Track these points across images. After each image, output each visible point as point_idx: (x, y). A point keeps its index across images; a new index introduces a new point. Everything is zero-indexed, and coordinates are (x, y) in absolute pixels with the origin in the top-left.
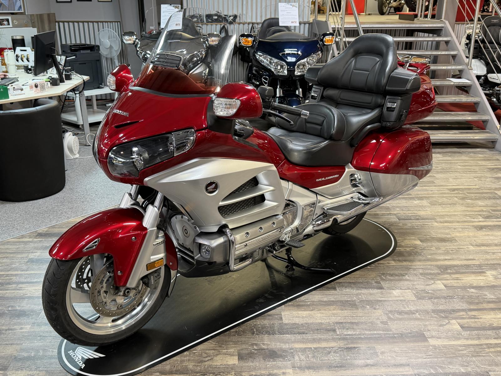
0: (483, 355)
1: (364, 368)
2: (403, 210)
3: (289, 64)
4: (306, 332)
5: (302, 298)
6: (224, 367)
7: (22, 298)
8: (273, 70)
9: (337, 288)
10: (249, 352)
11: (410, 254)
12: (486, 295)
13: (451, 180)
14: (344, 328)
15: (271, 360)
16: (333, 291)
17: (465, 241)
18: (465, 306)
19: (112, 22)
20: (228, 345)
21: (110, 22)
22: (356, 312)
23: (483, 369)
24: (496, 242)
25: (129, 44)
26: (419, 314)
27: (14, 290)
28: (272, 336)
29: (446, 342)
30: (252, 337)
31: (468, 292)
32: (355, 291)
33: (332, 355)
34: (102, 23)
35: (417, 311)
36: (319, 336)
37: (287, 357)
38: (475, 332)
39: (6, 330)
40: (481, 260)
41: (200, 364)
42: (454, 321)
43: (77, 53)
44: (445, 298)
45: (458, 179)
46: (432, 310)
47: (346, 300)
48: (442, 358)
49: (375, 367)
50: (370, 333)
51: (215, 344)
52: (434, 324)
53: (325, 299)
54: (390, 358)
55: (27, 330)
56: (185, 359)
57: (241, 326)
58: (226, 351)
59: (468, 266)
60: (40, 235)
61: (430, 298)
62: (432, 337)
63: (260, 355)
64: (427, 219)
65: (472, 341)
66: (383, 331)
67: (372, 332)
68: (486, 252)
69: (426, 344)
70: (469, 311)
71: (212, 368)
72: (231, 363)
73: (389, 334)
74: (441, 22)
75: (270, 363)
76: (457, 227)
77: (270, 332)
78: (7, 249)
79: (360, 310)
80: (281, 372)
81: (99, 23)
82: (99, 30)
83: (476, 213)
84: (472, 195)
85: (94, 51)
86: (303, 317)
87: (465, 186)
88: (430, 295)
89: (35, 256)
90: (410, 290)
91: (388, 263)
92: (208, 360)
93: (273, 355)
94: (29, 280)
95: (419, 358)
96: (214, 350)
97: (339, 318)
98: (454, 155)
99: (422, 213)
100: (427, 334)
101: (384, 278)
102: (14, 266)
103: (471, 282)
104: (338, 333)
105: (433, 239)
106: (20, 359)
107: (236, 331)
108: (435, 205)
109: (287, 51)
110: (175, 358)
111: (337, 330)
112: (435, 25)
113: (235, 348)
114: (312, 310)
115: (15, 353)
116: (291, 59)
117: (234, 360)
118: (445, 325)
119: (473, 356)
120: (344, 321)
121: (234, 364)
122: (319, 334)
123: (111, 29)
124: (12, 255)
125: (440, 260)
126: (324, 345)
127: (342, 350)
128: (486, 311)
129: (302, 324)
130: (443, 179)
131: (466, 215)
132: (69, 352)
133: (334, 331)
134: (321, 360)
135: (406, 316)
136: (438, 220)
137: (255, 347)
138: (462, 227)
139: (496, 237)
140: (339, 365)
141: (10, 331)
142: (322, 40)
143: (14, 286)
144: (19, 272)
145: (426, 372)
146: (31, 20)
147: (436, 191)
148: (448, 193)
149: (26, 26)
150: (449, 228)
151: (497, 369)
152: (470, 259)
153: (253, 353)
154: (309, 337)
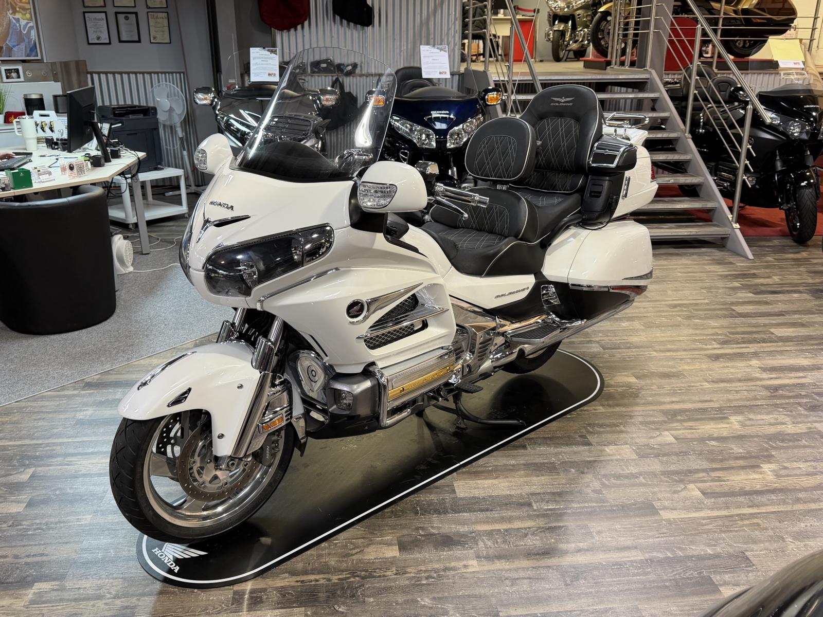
0: (736, 529)
1: (575, 554)
2: (607, 336)
3: (437, 132)
4: (491, 508)
5: (481, 461)
6: (381, 562)
7: (75, 477)
8: (415, 141)
9: (528, 446)
10: (414, 539)
11: (623, 395)
12: (732, 449)
13: (670, 292)
14: (542, 500)
15: (446, 549)
16: (523, 451)
17: (697, 376)
18: (705, 465)
19: (172, 73)
20: (383, 530)
21: (169, 73)
22: (557, 478)
23: (737, 549)
24: (739, 376)
25: (205, 105)
26: (644, 478)
27: (60, 465)
28: (442, 516)
29: (684, 515)
30: (415, 518)
31: (708, 445)
32: (552, 450)
33: (530, 538)
34: (156, 75)
35: (640, 474)
36: (510, 513)
37: (467, 544)
38: (722, 499)
39: (56, 523)
40: (721, 402)
41: (346, 559)
42: (692, 486)
43: (124, 118)
44: (677, 454)
45: (679, 291)
46: (661, 471)
47: (542, 461)
48: (680, 535)
49: (591, 553)
50: (579, 506)
51: (364, 531)
52: (664, 491)
53: (513, 462)
54: (610, 539)
55: (88, 522)
56: (324, 552)
57: (399, 503)
58: (380, 539)
59: (704, 411)
60: (89, 385)
61: (657, 456)
62: (665, 508)
63: (429, 543)
64: (642, 347)
65: (719, 512)
66: (597, 502)
67: (582, 505)
68: (727, 390)
69: (657, 518)
70: (710, 471)
71: (363, 563)
72: (389, 556)
73: (605, 506)
74: (645, 71)
75: (445, 554)
76: (685, 357)
77: (441, 510)
78: (42, 406)
79: (562, 475)
80: (461, 564)
81: (153, 74)
82: (152, 86)
83: (708, 337)
84: (701, 312)
85: (149, 115)
86: (484, 488)
87: (689, 300)
88: (656, 451)
89: (86, 415)
90: (628, 446)
91: (595, 409)
92: (356, 553)
93: (447, 541)
94: (80, 450)
95: (649, 537)
96: (363, 538)
97: (535, 487)
98: (670, 258)
99: (634, 339)
100: (657, 504)
101: (591, 430)
102: (55, 431)
103: (710, 432)
104: (535, 508)
105: (652, 375)
106: (84, 563)
107: (392, 512)
108: (651, 327)
109: (435, 114)
110: (309, 552)
111: (533, 504)
112: (637, 77)
113: (393, 535)
114: (496, 478)
115: (74, 556)
116: (439, 126)
117: (394, 552)
118: (681, 491)
119: (721, 531)
120: (542, 491)
121: (395, 557)
122: (508, 510)
123: (170, 82)
124: (50, 416)
125: (664, 403)
126: (517, 525)
127: (543, 531)
128: (735, 470)
129: (484, 498)
130: (660, 291)
131: (695, 341)
132: (154, 551)
133: (530, 505)
134: (516, 546)
135: (626, 481)
136: (657, 348)
137: (421, 532)
138: (691, 357)
139: (738, 369)
140: (540, 552)
141: (62, 525)
142: (483, 99)
143: (59, 459)
144: (66, 440)
145: (661, 556)
146: (52, 70)
147: (651, 309)
148: (667, 311)
149: (45, 79)
150: (673, 359)
151: (755, 547)
152: (706, 401)
153: (420, 540)
154: (496, 515)
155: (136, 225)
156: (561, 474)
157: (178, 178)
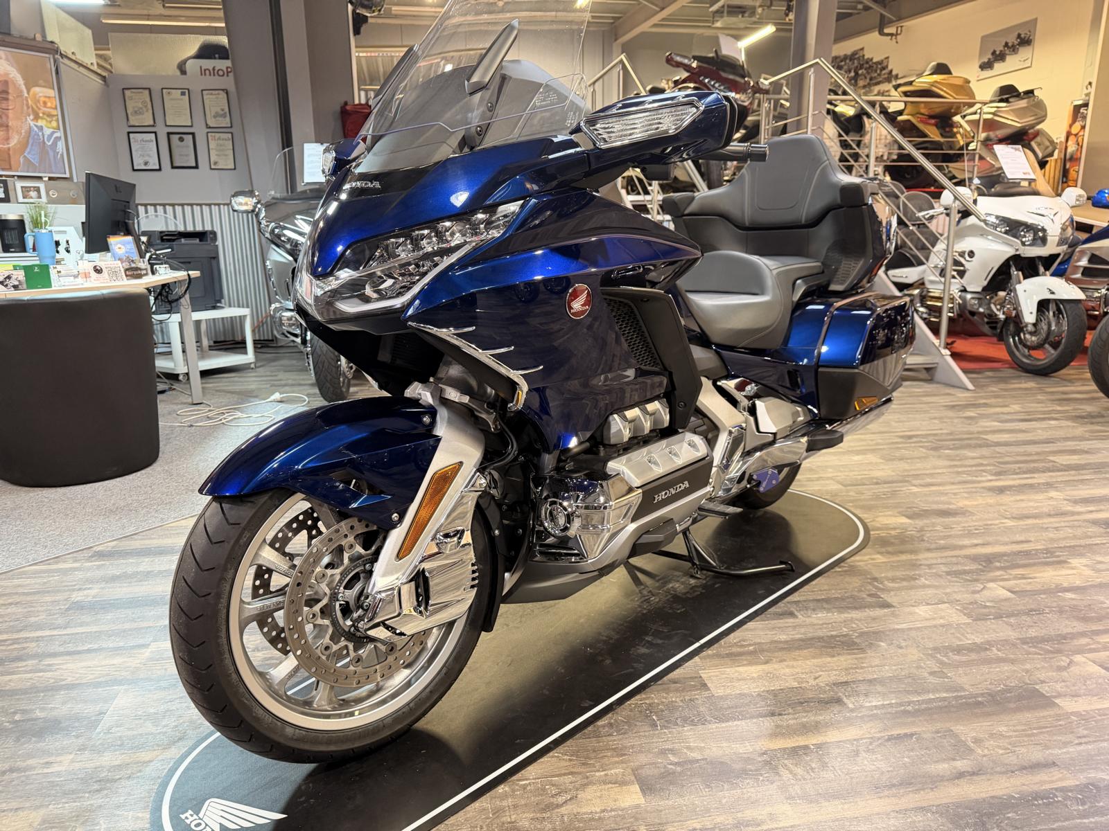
1: (957, 781)
2: (841, 471)
4: (777, 710)
5: (732, 637)
6: (614, 817)
9: (796, 613)
10: (663, 770)
11: (902, 540)
12: (1104, 603)
14: (857, 694)
15: (725, 785)
16: (792, 620)
17: (990, 513)
18: (1079, 626)
20: (603, 757)
22: (865, 658)
24: (1045, 510)
26: (998, 650)
27: (30, 671)
28: (700, 727)
29: (1097, 704)
30: (654, 734)
31: (1064, 599)
32: (836, 616)
33: (865, 758)
34: (217, 207)
35: (989, 644)
36: (812, 717)
37: (761, 775)
40: (1044, 542)
41: (548, 814)
42: (1080, 658)
43: (173, 243)
44: (1026, 613)
46: (1018, 639)
47: (829, 634)
49: (983, 777)
50: (920, 698)
51: (570, 760)
52: (1042, 668)
53: (783, 637)
54: (1001, 752)
55: (63, 769)
56: (505, 803)
57: (619, 710)
58: (603, 773)
59: (1026, 554)
60: (99, 555)
61: (998, 617)
62: (1061, 695)
63: (692, 776)
66: (947, 691)
67: (926, 697)
69: (1058, 711)
70: (1093, 635)
71: (583, 821)
72: (627, 805)
73: (964, 697)
75: (727, 795)
76: (957, 491)
77: (693, 718)
78: (19, 586)
79: (870, 653)
80: (763, 813)
83: (974, 469)
84: (946, 443)
85: (207, 240)
86: (753, 678)
87: (924, 430)
88: (993, 611)
89: (87, 596)
91: (871, 559)
92: (565, 802)
93: (723, 772)
95: (1065, 744)
96: (571, 773)
97: (835, 673)
100: (1043, 689)
101: (881, 586)
103: (1055, 581)
104: (851, 706)
105: (927, 513)
107: (611, 725)
108: (893, 460)
111: (845, 700)
113: (624, 765)
114: (766, 662)
117: (634, 796)
118: (1068, 667)
120: (850, 678)
121: (638, 806)
122: (808, 712)
126: (833, 735)
127: (883, 744)
129: (759, 695)
132: (183, 816)
133: (839, 701)
135: (974, 656)
136: (915, 482)
137: (672, 758)
138: (966, 490)
139: (1038, 502)
140: (895, 782)
143: (30, 662)
149: (76, 202)
150: (944, 494)
152: (1022, 542)
153: (674, 773)
154: (791, 722)
155: (187, 374)
156: (869, 651)
157: (242, 319)
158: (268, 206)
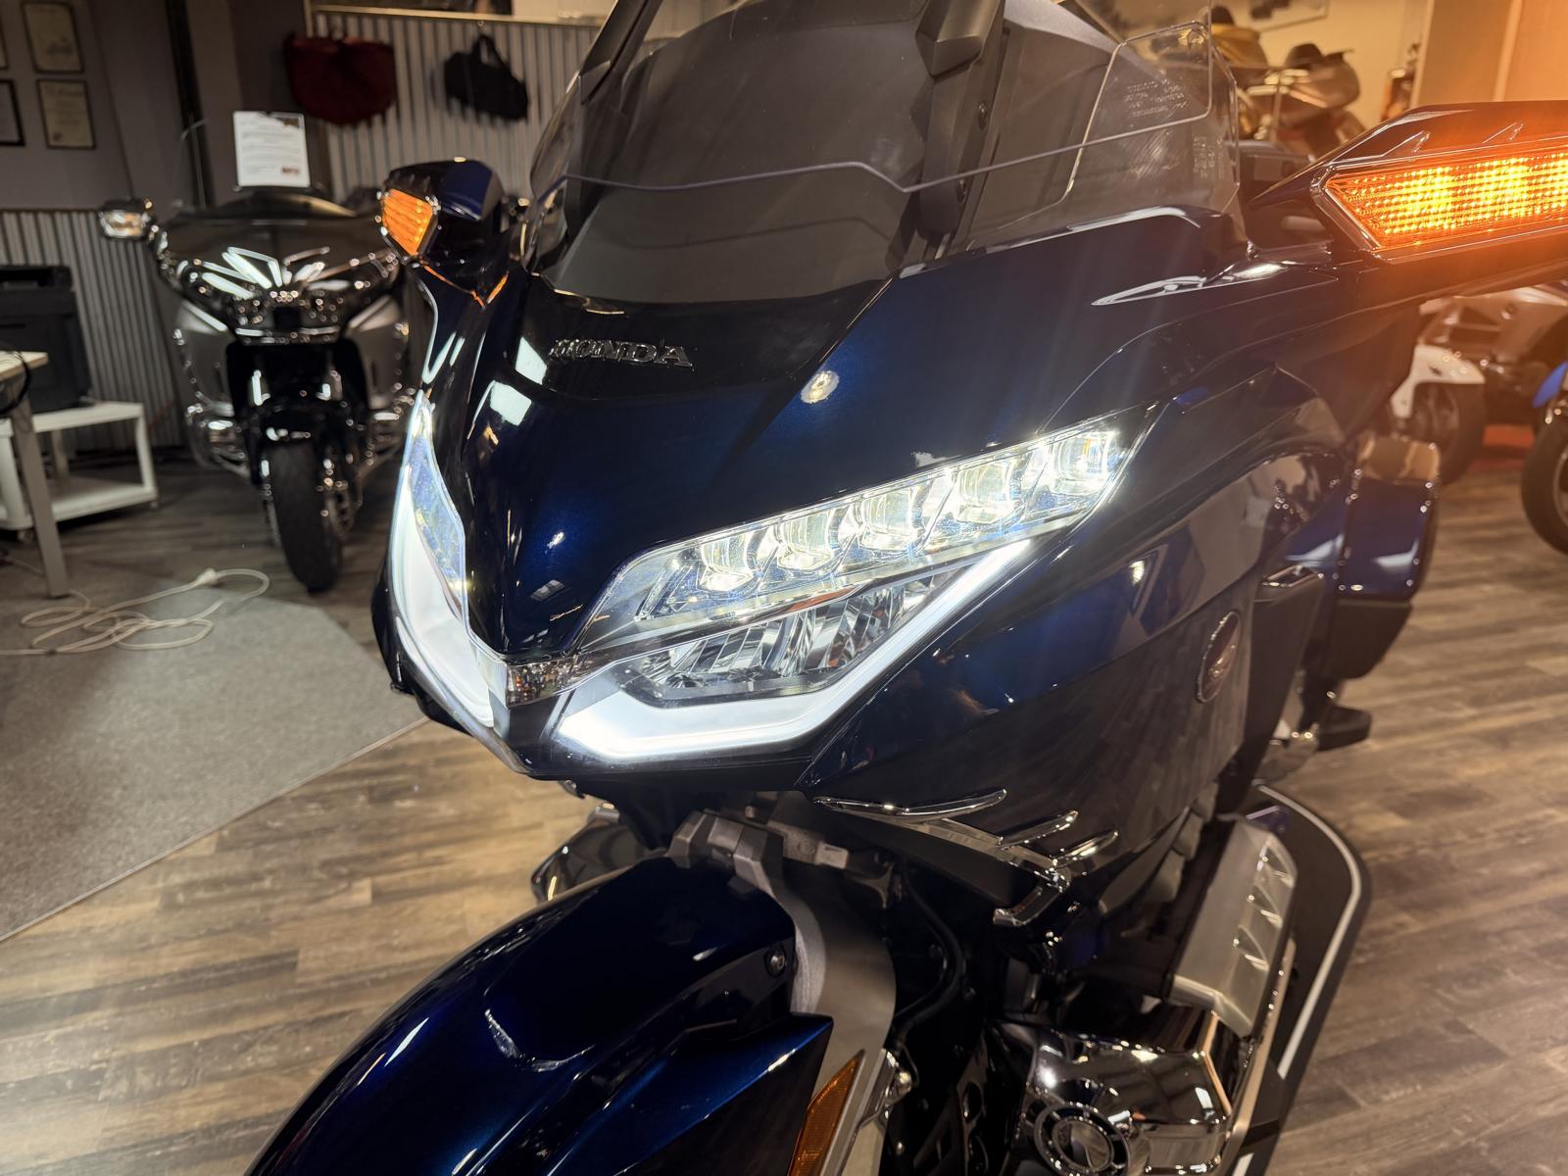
155: (32, 530)
157: (129, 424)
158: (170, 227)
